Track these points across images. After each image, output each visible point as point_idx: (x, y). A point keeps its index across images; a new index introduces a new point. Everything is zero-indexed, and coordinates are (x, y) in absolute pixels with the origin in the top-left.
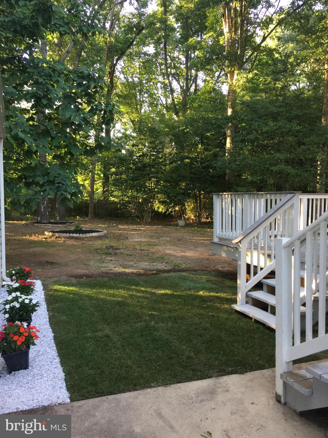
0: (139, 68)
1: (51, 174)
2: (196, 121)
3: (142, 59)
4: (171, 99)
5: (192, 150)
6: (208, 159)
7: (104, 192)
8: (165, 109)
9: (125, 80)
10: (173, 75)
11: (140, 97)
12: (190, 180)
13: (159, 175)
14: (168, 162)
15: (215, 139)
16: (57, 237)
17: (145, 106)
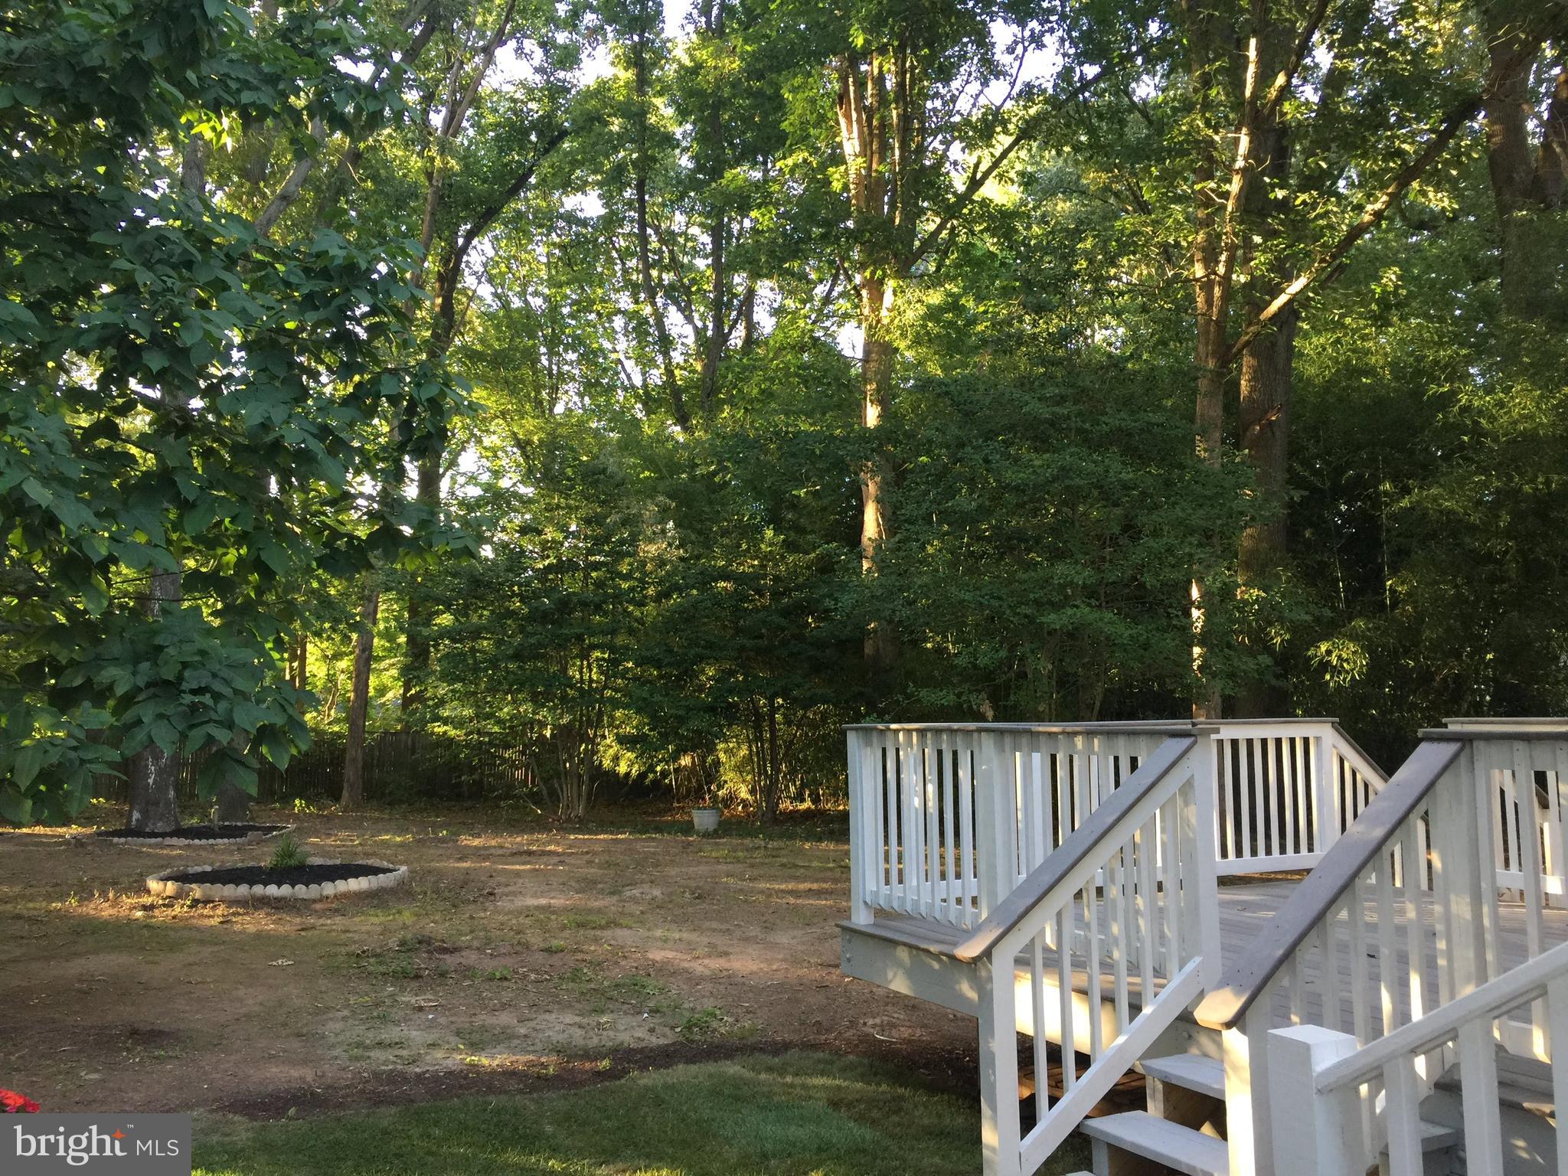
0: (548, 265)
1: (171, 651)
2: (755, 445)
3: (559, 236)
4: (662, 371)
5: (740, 546)
6: (801, 580)
7: (407, 701)
8: (639, 406)
9: (495, 305)
10: (670, 292)
11: (551, 363)
12: (736, 659)
13: (621, 640)
14: (651, 591)
15: (824, 509)
16: (195, 903)
17: (566, 392)
